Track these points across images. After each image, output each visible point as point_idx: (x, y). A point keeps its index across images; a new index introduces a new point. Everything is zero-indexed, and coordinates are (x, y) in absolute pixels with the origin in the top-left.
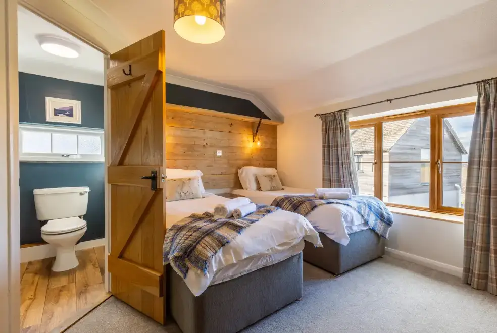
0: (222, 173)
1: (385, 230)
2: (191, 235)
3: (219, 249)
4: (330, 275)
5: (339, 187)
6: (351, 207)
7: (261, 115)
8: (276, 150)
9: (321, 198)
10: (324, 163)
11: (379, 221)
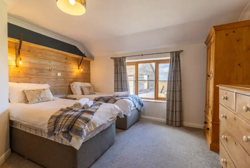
0: (61, 86)
1: (141, 108)
2: (68, 119)
3: (86, 124)
4: (122, 130)
5: (122, 92)
6: (130, 100)
7: (83, 55)
8: (90, 74)
9: (117, 97)
10: (115, 81)
11: (139, 105)
